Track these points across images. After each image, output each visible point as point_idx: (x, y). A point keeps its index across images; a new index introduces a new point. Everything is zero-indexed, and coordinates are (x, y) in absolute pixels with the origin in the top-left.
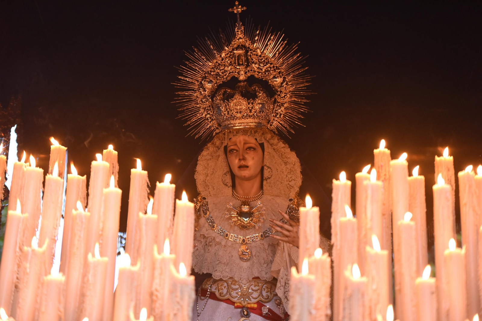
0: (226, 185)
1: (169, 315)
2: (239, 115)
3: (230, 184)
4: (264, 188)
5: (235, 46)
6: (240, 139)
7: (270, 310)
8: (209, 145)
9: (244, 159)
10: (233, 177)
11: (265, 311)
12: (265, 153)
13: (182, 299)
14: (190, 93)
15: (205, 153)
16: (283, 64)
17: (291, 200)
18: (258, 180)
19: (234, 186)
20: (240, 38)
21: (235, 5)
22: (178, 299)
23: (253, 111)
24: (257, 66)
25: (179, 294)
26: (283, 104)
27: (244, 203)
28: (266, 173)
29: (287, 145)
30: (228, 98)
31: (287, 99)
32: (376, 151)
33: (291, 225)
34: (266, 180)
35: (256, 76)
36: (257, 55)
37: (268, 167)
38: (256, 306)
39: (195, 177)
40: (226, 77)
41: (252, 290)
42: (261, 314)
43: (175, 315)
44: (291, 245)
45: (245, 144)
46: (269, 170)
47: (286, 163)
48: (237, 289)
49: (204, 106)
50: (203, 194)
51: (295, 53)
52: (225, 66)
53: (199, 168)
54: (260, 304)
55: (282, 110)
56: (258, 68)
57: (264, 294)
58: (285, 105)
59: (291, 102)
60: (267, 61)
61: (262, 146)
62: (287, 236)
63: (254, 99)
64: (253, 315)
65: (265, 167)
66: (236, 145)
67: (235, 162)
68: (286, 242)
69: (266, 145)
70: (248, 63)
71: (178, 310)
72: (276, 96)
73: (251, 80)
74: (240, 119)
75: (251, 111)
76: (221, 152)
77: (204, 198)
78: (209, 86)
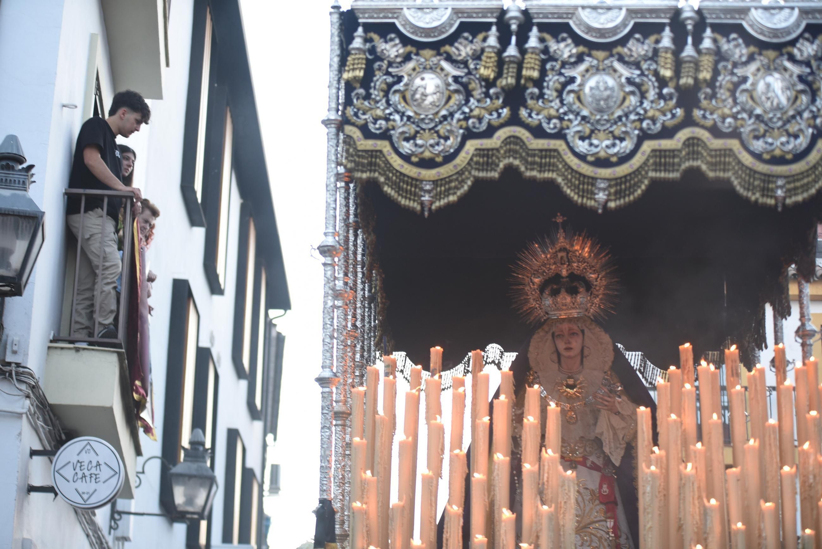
0: (553, 362)
1: (561, 502)
2: (564, 307)
3: (556, 360)
4: (584, 363)
5: (558, 248)
6: (565, 326)
7: (593, 462)
8: (540, 330)
9: (569, 343)
10: (559, 355)
11: (589, 463)
12: (585, 337)
13: (569, 491)
14: (521, 287)
15: (535, 336)
16: (597, 263)
17: (605, 372)
18: (579, 358)
19: (559, 362)
20: (562, 241)
21: (557, 216)
22: (566, 491)
23: (576, 304)
24: (575, 264)
25: (566, 487)
26: (598, 296)
27: (569, 377)
28: (586, 352)
29: (602, 330)
30: (555, 293)
31: (601, 292)
32: (681, 347)
33: (609, 397)
34: (586, 357)
35: (575, 273)
36: (576, 256)
37: (588, 348)
38: (581, 459)
39: (529, 356)
40: (551, 274)
41: (578, 447)
42: (586, 466)
43: (565, 502)
44: (610, 412)
45: (569, 330)
46: (588, 349)
47: (601, 343)
48: (566, 447)
49: (534, 297)
50: (535, 369)
51: (607, 254)
52: (550, 264)
53: (531, 349)
54: (585, 458)
55: (597, 301)
56: (577, 267)
57: (588, 449)
58: (600, 296)
59: (604, 294)
60: (584, 260)
61: (583, 332)
62: (606, 406)
63: (576, 294)
64: (579, 467)
65: (585, 348)
66: (562, 331)
67: (561, 346)
68: (606, 410)
69: (586, 331)
70: (570, 262)
71: (567, 499)
72: (592, 289)
73: (572, 276)
74: (565, 310)
75: (574, 304)
76: (549, 337)
77: (536, 373)
78: (537, 280)
